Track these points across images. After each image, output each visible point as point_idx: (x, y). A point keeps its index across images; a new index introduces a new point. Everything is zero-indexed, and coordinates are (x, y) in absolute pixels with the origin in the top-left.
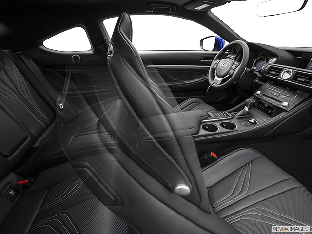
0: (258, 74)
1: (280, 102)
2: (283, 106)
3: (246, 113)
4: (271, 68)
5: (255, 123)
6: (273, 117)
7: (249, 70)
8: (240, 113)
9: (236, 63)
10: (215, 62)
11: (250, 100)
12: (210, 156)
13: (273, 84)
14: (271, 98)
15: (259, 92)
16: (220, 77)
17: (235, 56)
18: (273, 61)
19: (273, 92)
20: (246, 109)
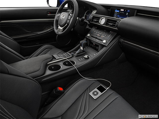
0: (87, 22)
1: (102, 40)
2: (104, 43)
3: (82, 52)
4: (94, 17)
5: (88, 58)
6: (98, 51)
7: (80, 19)
8: (77, 52)
9: (71, 15)
10: (57, 15)
11: (83, 42)
12: (57, 91)
13: (97, 28)
14: (96, 38)
15: (89, 35)
16: (61, 26)
17: (72, 10)
18: (94, 12)
19: (97, 34)
20: (82, 48)
